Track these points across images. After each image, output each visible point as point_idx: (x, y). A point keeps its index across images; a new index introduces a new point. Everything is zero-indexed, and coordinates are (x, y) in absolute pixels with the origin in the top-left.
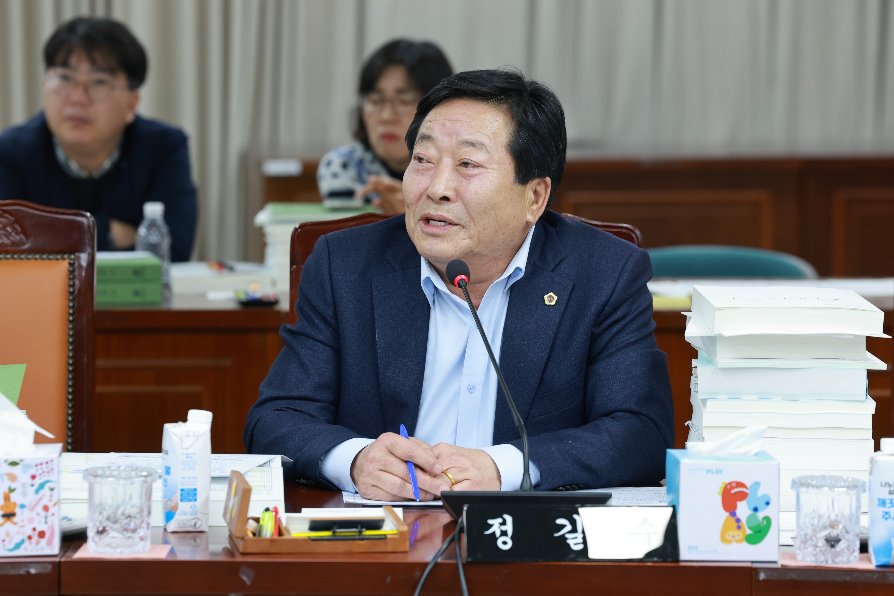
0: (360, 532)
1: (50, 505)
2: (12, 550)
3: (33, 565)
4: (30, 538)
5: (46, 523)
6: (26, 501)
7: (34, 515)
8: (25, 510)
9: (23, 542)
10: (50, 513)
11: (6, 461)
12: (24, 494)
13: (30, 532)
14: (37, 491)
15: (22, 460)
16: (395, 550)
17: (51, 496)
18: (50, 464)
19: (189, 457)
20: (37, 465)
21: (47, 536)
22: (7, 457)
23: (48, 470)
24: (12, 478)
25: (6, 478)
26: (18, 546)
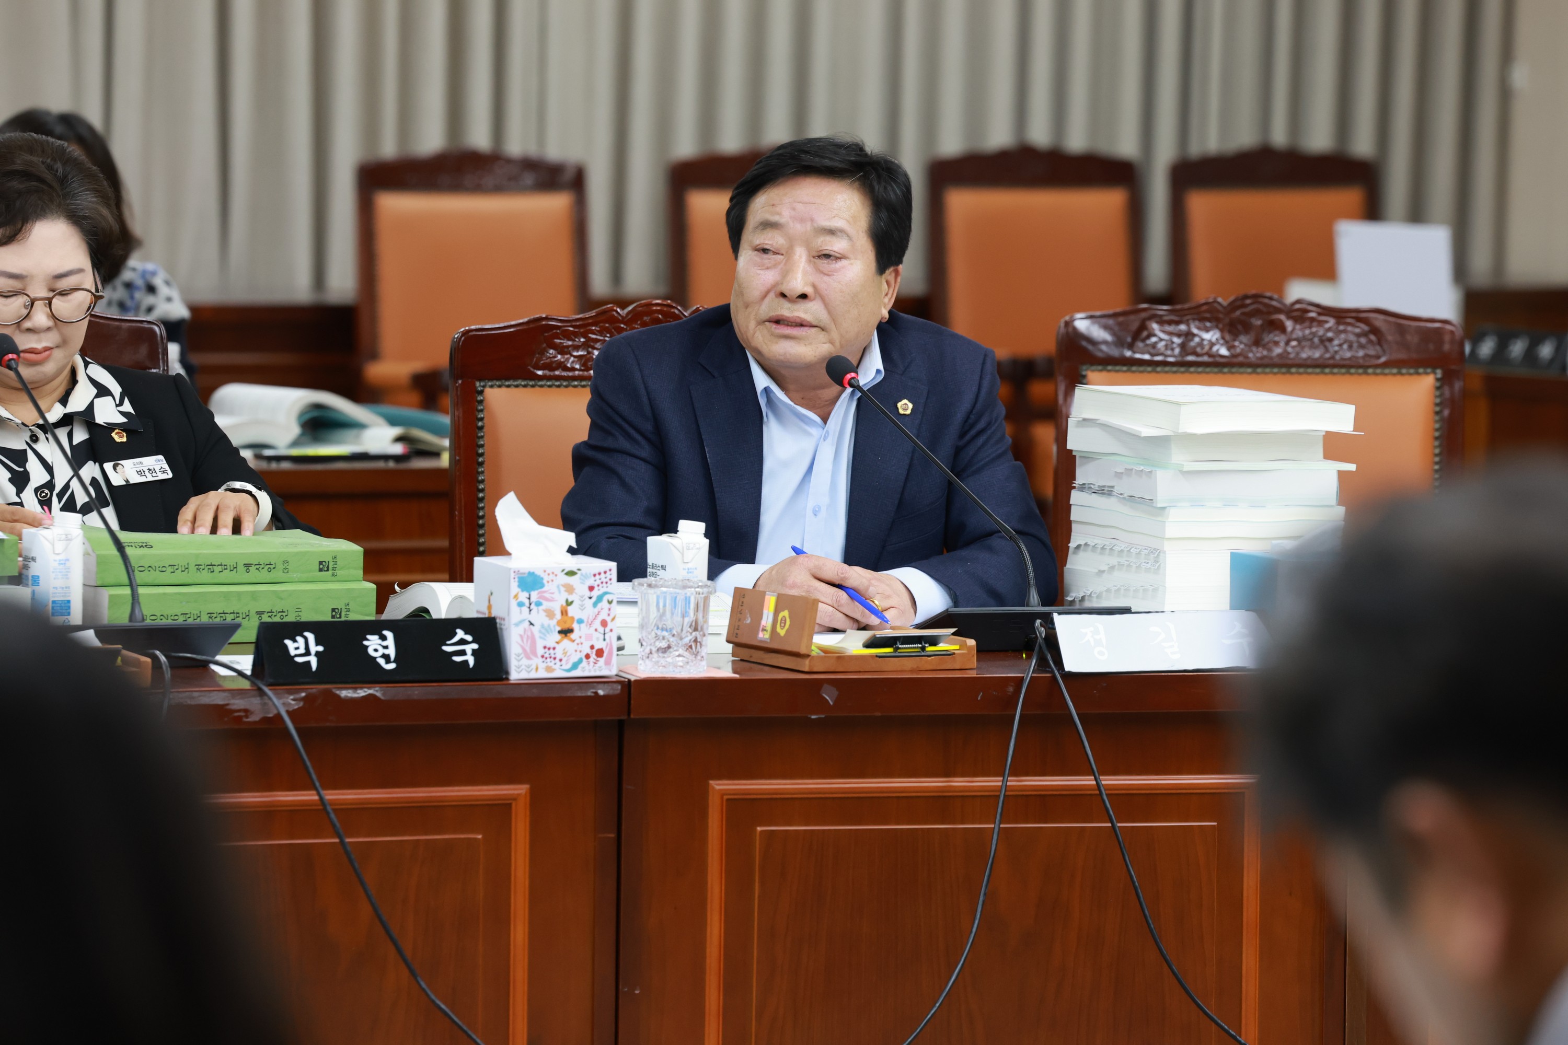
0: (923, 649)
1: (609, 619)
2: (568, 670)
3: (601, 686)
4: (588, 656)
5: (604, 640)
6: (583, 615)
7: (592, 630)
8: (583, 625)
9: (580, 661)
10: (607, 630)
11: (563, 571)
12: (582, 608)
13: (588, 651)
14: (595, 605)
15: (579, 570)
16: (963, 668)
17: (609, 609)
18: (608, 573)
19: (691, 572)
20: (595, 575)
21: (605, 655)
22: (563, 567)
23: (607, 580)
24: (570, 589)
25: (562, 589)
26: (575, 666)
